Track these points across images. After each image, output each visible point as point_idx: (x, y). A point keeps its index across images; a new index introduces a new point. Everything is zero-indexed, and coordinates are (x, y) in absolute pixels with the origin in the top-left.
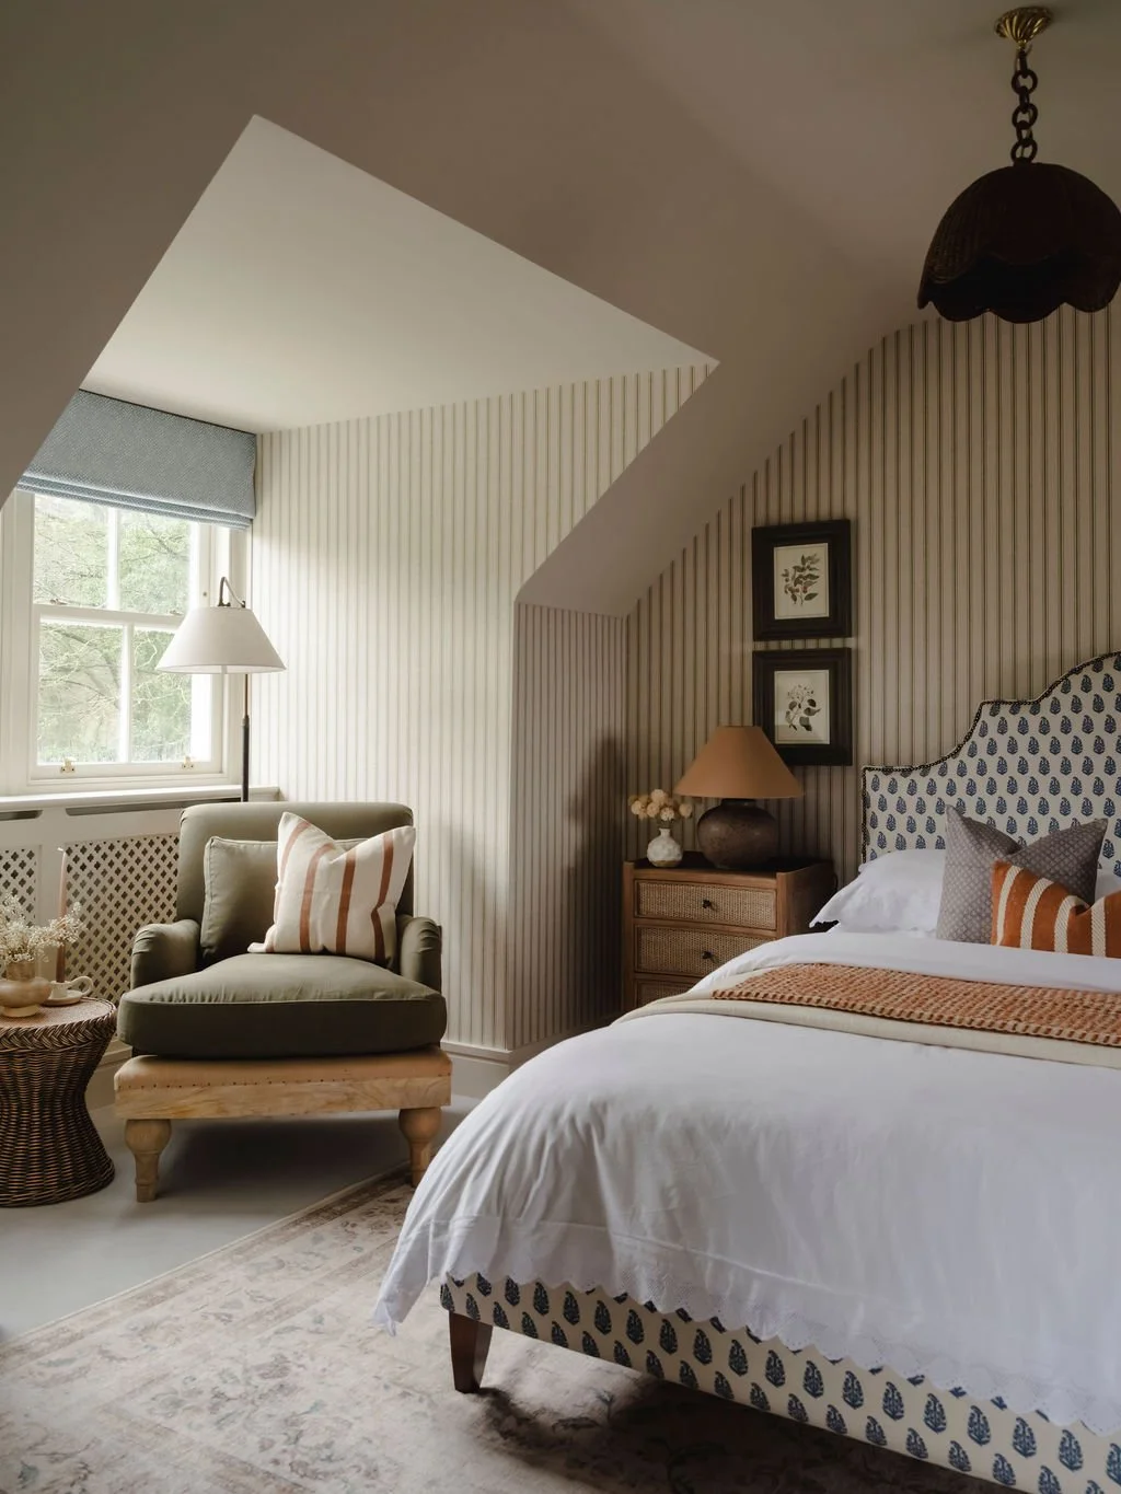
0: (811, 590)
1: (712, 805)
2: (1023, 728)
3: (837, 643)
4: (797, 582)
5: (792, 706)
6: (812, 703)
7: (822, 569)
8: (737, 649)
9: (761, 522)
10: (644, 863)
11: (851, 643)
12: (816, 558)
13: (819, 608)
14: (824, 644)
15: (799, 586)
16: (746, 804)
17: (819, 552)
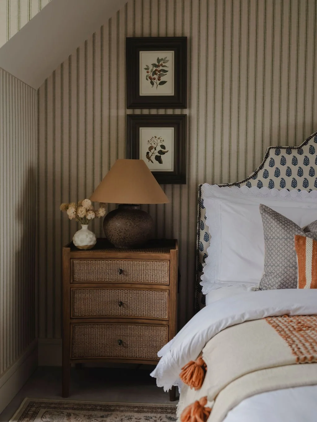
0: (163, 79)
2: (295, 162)
3: (178, 112)
4: (154, 73)
5: (151, 148)
6: (163, 147)
7: (170, 66)
8: (114, 112)
9: (130, 34)
11: (186, 112)
12: (167, 59)
13: (168, 90)
14: (170, 112)
15: (155, 76)
16: (136, 208)
17: (169, 56)
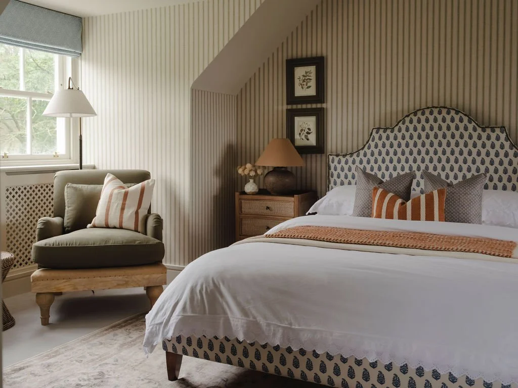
0: (309, 85)
1: (271, 169)
2: (388, 138)
3: (319, 106)
4: (304, 81)
5: (302, 130)
6: (309, 129)
7: (313, 76)
8: (280, 108)
9: (290, 57)
10: (244, 193)
11: (324, 105)
12: (311, 72)
13: (312, 92)
14: (314, 106)
15: (304, 83)
16: (283, 169)
17: (312, 69)
